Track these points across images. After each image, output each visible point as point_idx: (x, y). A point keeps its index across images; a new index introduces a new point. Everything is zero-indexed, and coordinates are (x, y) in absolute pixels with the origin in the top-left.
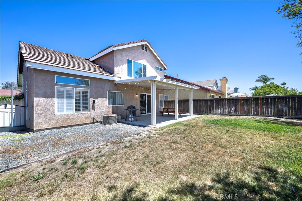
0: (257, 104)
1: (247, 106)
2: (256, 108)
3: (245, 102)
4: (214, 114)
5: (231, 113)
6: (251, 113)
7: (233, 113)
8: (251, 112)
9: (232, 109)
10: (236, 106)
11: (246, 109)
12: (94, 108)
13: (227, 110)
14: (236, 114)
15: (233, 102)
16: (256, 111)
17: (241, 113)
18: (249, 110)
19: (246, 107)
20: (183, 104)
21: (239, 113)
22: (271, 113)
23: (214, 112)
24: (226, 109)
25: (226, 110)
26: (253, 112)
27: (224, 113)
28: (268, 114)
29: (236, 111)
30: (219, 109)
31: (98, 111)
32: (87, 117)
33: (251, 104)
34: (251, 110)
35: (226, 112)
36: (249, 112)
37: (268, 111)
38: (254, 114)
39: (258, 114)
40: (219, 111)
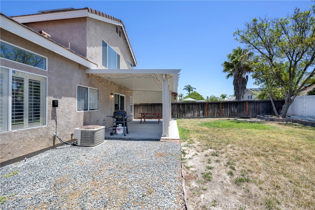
0: (218, 108)
1: (212, 109)
2: (218, 110)
3: (210, 106)
4: (184, 118)
5: (200, 116)
6: (215, 116)
7: (201, 116)
8: (215, 114)
9: (201, 112)
10: (203, 110)
11: (211, 112)
12: (54, 116)
13: (196, 114)
14: (204, 116)
15: (201, 105)
16: (218, 114)
17: (207, 116)
18: (213, 112)
19: (211, 110)
20: (153, 108)
21: (206, 116)
22: (228, 115)
23: (185, 116)
24: (195, 112)
26: (216, 115)
27: (194, 116)
28: (226, 115)
29: (203, 114)
30: (189, 113)
31: (63, 123)
32: (41, 136)
33: (215, 108)
34: (215, 113)
35: (195, 115)
36: (213, 114)
37: (226, 113)
38: (216, 116)
39: (219, 116)
40: (189, 115)
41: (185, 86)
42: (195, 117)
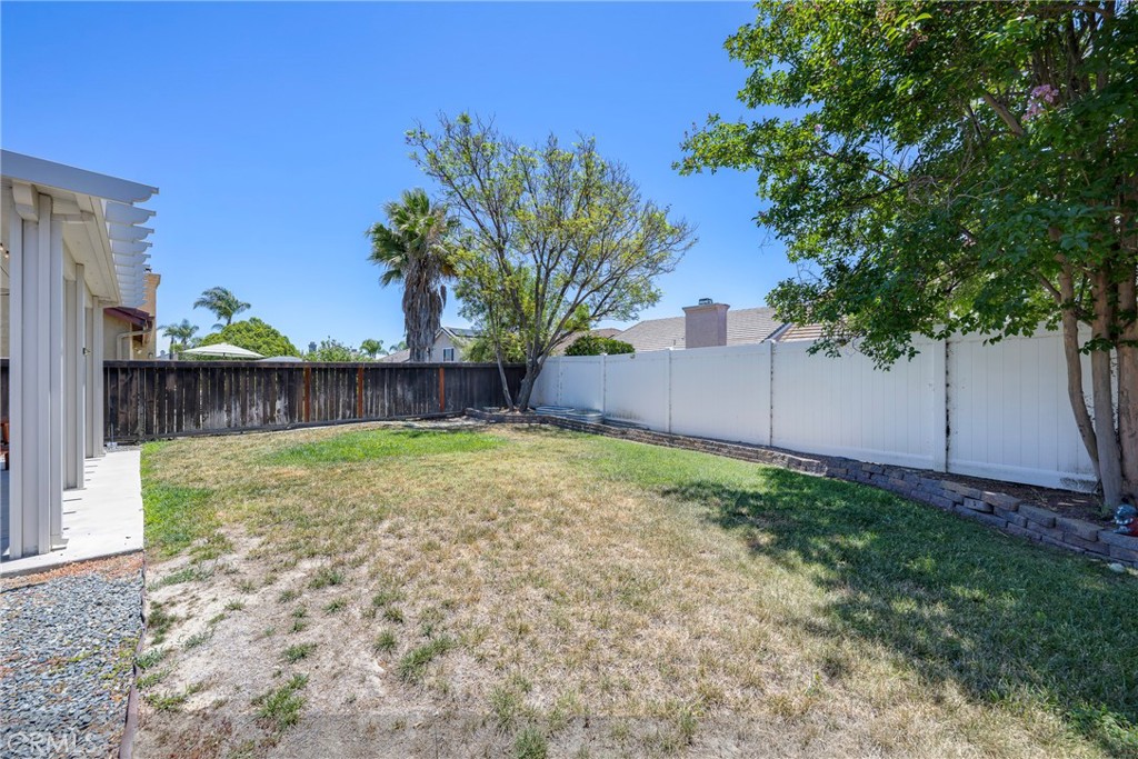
0: (352, 385)
1: (326, 392)
2: (349, 397)
3: (320, 380)
4: (193, 435)
5: (273, 419)
6: (337, 416)
7: (281, 419)
8: (338, 411)
9: (279, 405)
10: (290, 395)
11: (322, 401)
13: (256, 412)
14: (292, 421)
15: (279, 377)
16: (349, 408)
17: (307, 420)
18: (332, 406)
19: (323, 396)
21: (300, 420)
22: (383, 412)
23: (198, 425)
24: (252, 405)
25: (254, 409)
26: (340, 413)
27: (244, 423)
28: (377, 413)
29: (291, 411)
30: (221, 408)
33: (337, 386)
34: (338, 402)
35: (252, 419)
36: (332, 412)
37: (377, 406)
38: (344, 417)
39: (355, 417)
40: (223, 418)
41: (206, 293)
42: (248, 425)
